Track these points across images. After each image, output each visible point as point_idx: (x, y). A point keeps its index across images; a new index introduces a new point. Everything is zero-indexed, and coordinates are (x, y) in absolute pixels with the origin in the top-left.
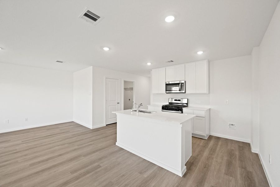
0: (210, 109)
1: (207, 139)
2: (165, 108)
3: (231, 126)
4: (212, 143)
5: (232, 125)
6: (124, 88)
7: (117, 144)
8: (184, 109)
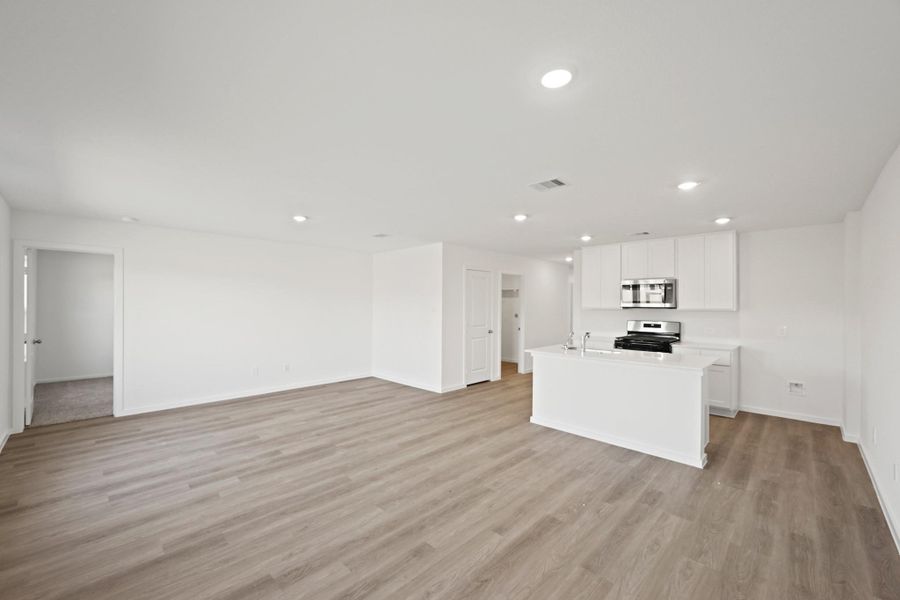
0: (739, 348)
1: (733, 417)
2: (623, 343)
3: (795, 389)
4: (748, 425)
5: (796, 385)
6: (503, 291)
7: (533, 420)
8: (675, 347)
